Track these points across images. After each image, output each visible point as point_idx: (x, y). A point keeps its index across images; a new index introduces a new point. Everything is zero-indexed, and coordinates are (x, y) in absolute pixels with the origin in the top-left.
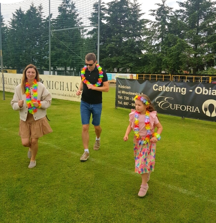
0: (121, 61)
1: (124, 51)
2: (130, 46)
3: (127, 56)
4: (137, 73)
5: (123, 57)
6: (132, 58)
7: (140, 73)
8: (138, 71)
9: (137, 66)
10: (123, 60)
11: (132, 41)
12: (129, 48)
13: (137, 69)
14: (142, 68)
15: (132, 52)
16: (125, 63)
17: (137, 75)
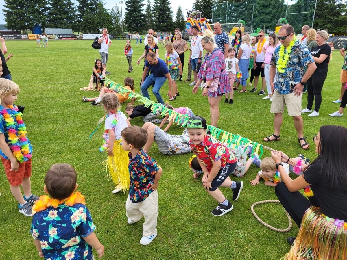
0: (320, 23)
1: (324, 15)
2: (330, 10)
3: (326, 19)
4: (333, 33)
5: (323, 19)
6: (331, 20)
7: (336, 33)
8: (335, 31)
9: (334, 27)
10: (322, 22)
11: (333, 6)
12: (329, 11)
13: (334, 29)
14: (338, 28)
15: (331, 15)
16: (324, 25)
17: (334, 34)
